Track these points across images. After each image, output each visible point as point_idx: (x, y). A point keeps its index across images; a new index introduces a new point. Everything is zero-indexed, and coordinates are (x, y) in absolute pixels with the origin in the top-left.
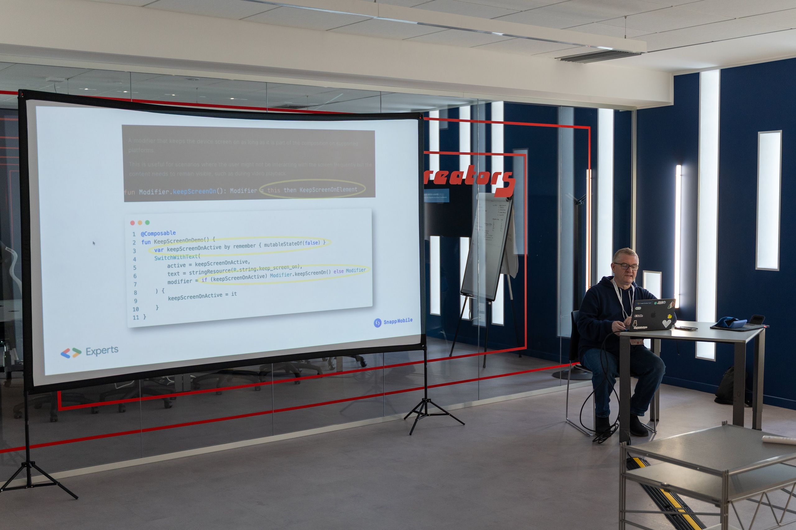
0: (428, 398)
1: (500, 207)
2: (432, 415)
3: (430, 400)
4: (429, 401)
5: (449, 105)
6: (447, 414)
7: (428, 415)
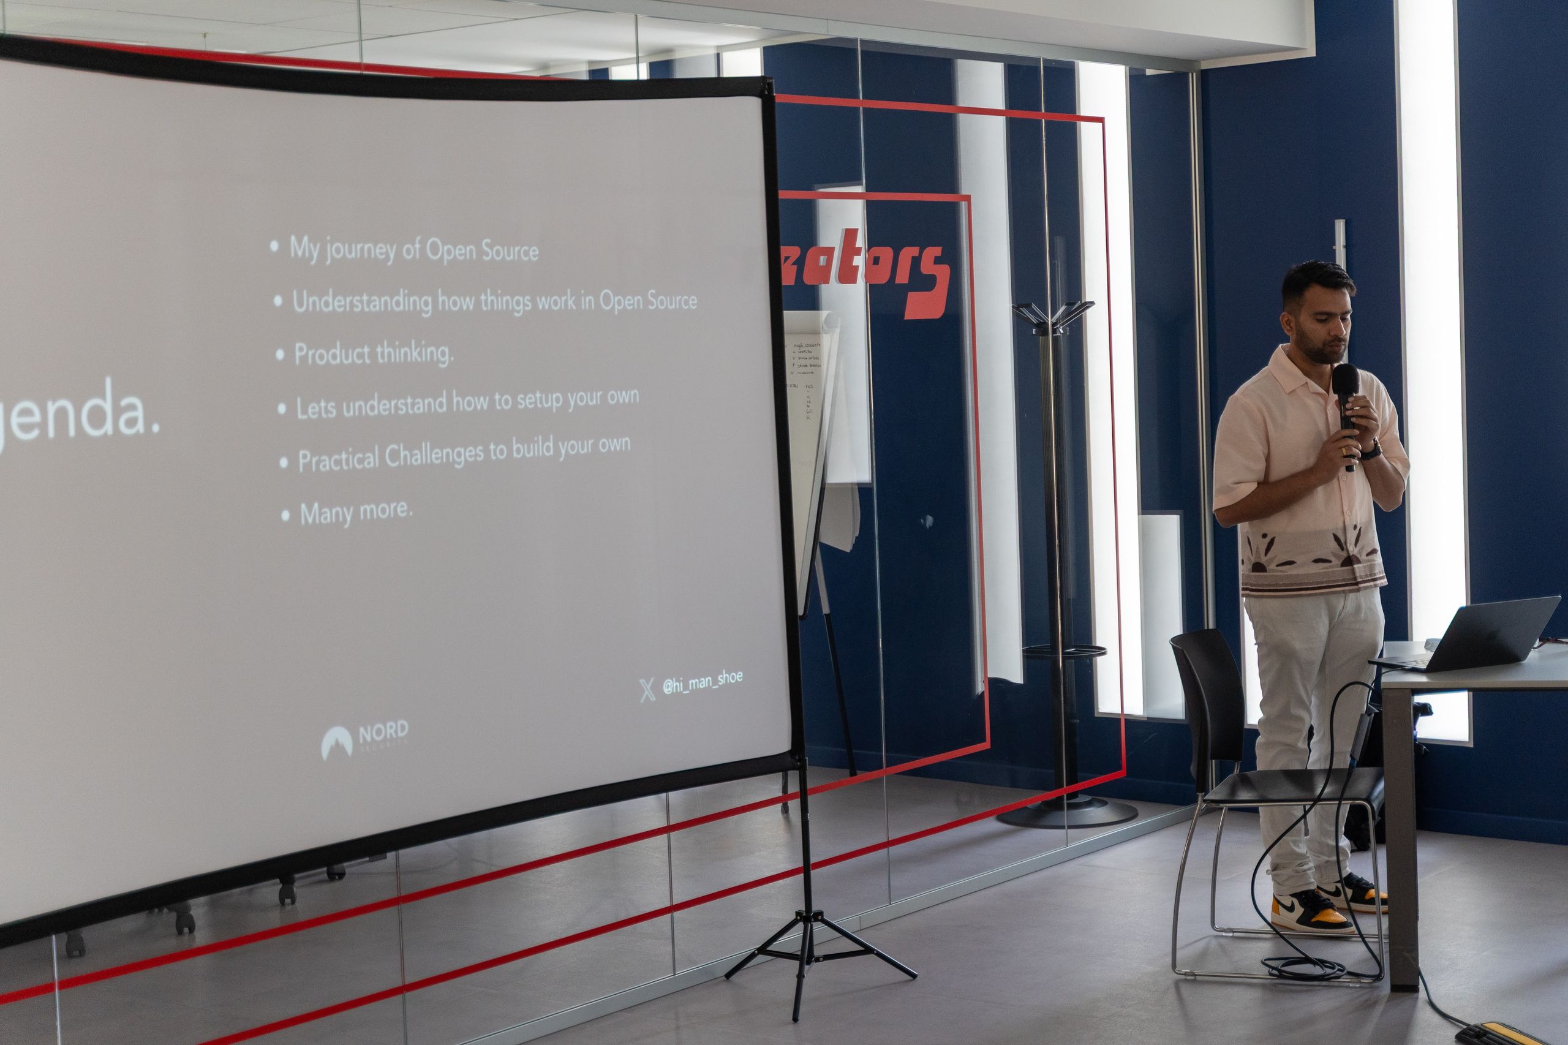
0: (815, 908)
1: (797, 349)
2: (827, 957)
3: (821, 913)
4: (820, 917)
5: (590, 62)
6: (868, 950)
7: (817, 960)
